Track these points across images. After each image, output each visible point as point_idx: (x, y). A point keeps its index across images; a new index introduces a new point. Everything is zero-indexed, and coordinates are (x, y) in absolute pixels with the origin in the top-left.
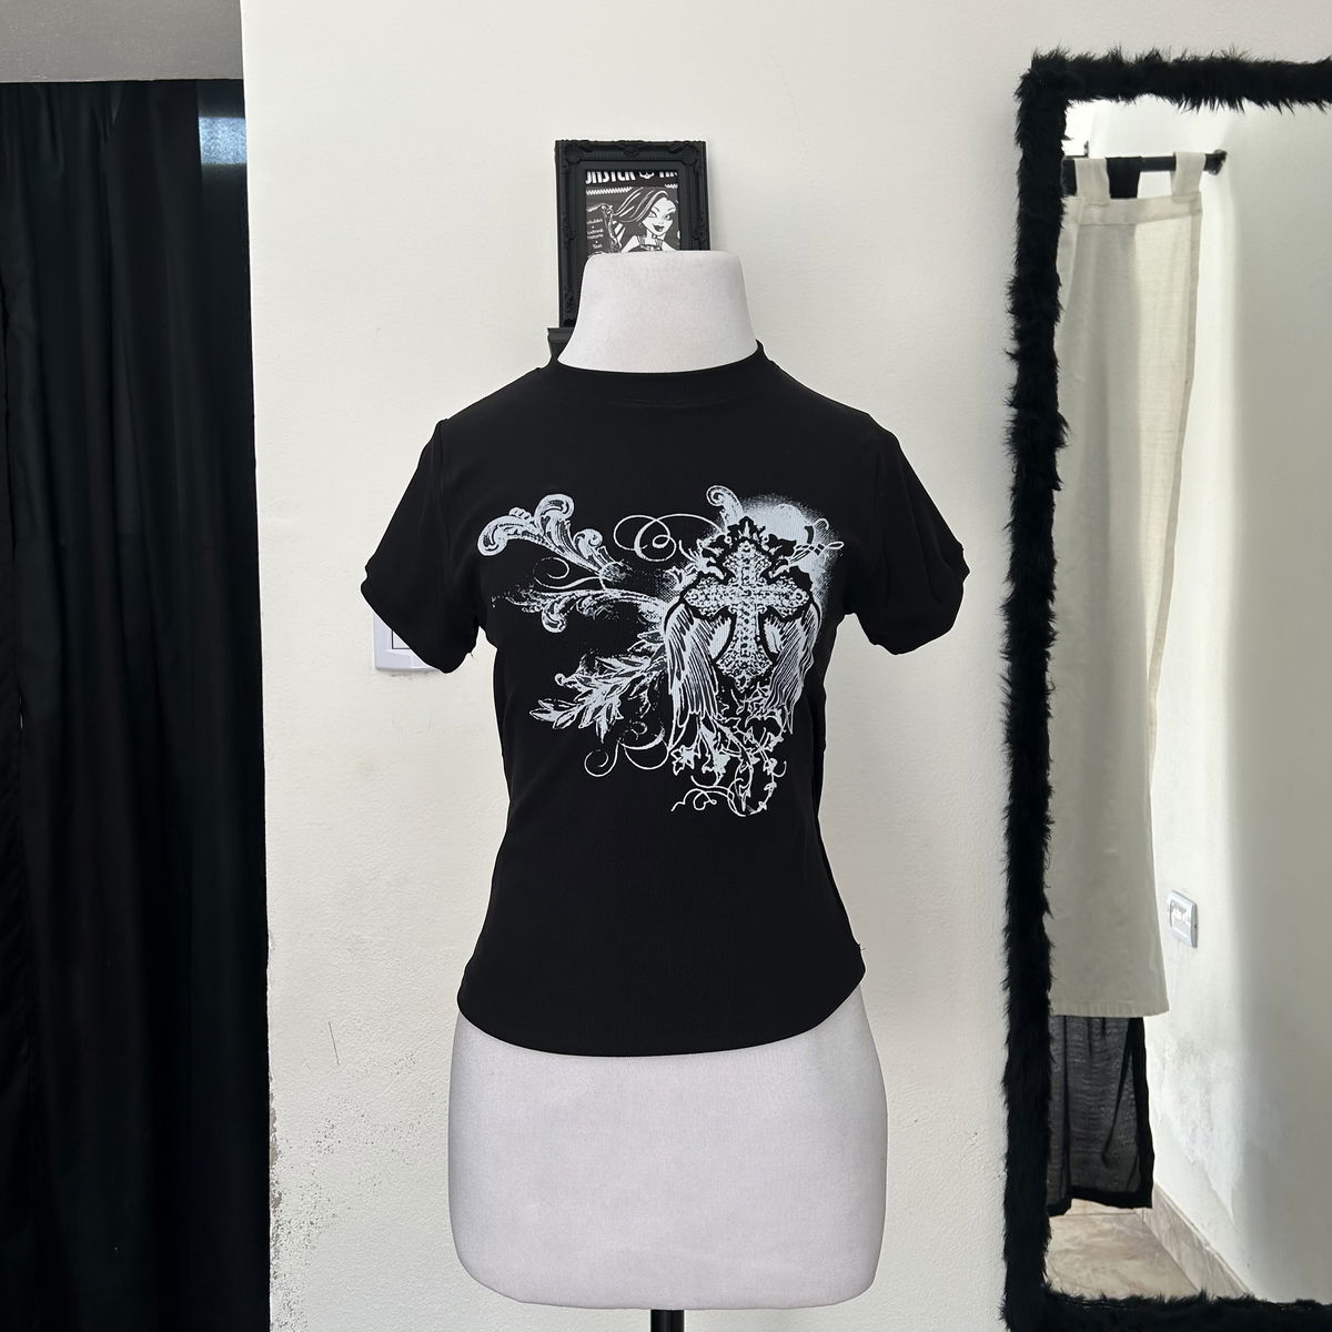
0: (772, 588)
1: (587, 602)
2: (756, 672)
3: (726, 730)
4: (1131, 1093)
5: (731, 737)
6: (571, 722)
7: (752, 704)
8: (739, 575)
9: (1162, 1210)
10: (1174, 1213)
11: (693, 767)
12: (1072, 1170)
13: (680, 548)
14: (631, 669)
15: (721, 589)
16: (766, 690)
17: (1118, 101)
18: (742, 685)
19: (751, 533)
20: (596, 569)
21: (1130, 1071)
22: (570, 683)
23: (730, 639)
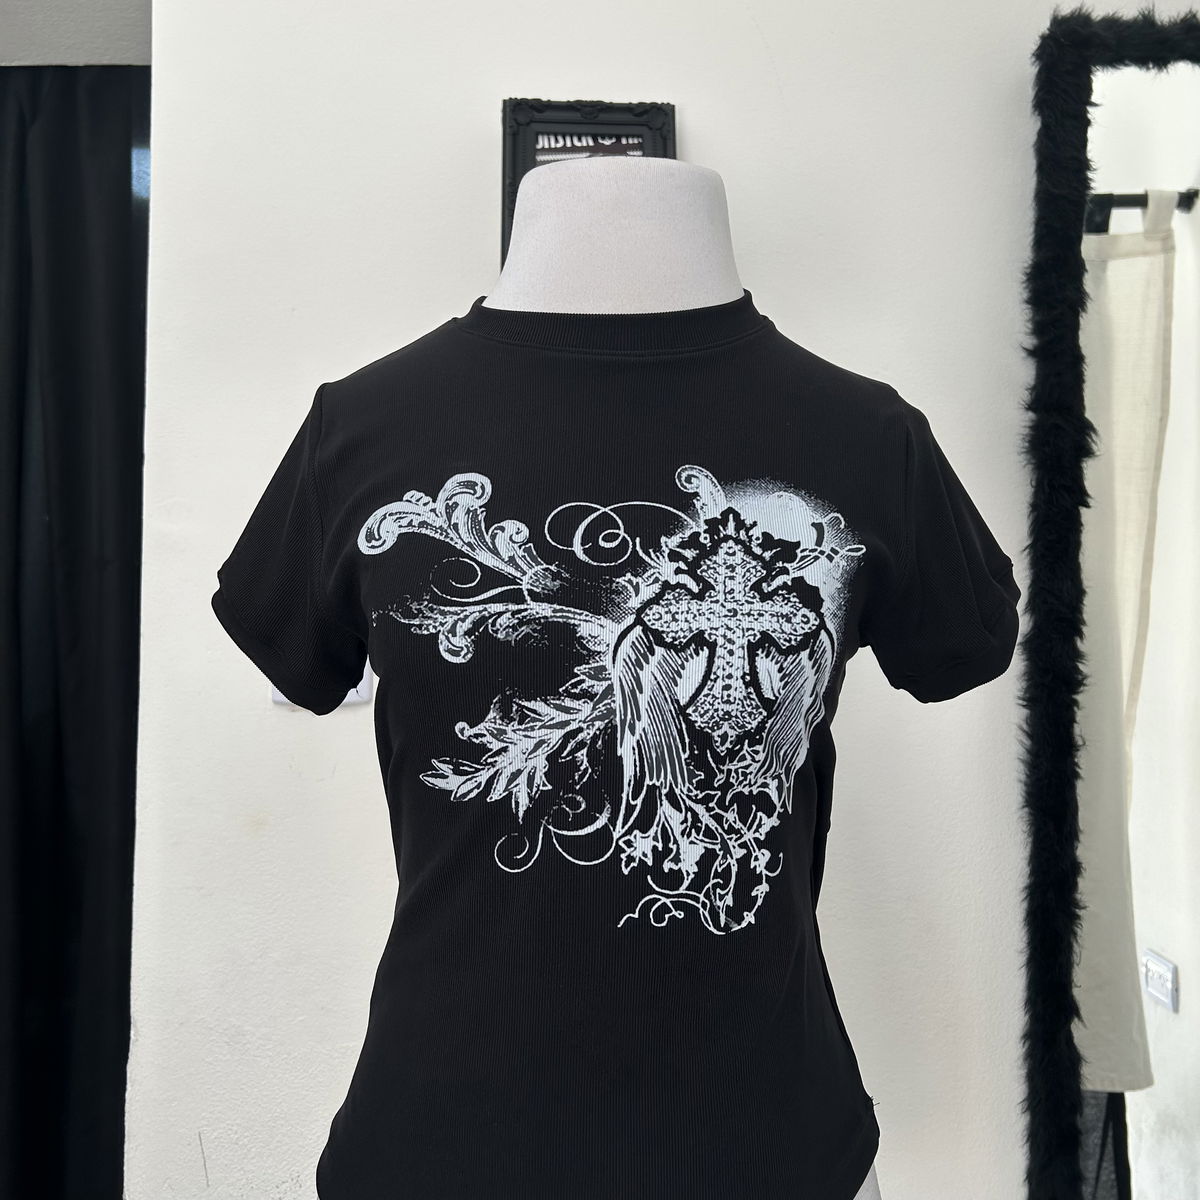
0: (767, 606)
1: (504, 620)
2: (743, 726)
3: (700, 809)
5: (706, 819)
6: (476, 791)
7: (736, 771)
8: (720, 587)
11: (650, 863)
13: (638, 548)
14: (564, 717)
15: (694, 605)
16: (757, 752)
18: (722, 744)
19: (737, 530)
20: (518, 575)
22: (477, 736)
23: (706, 677)
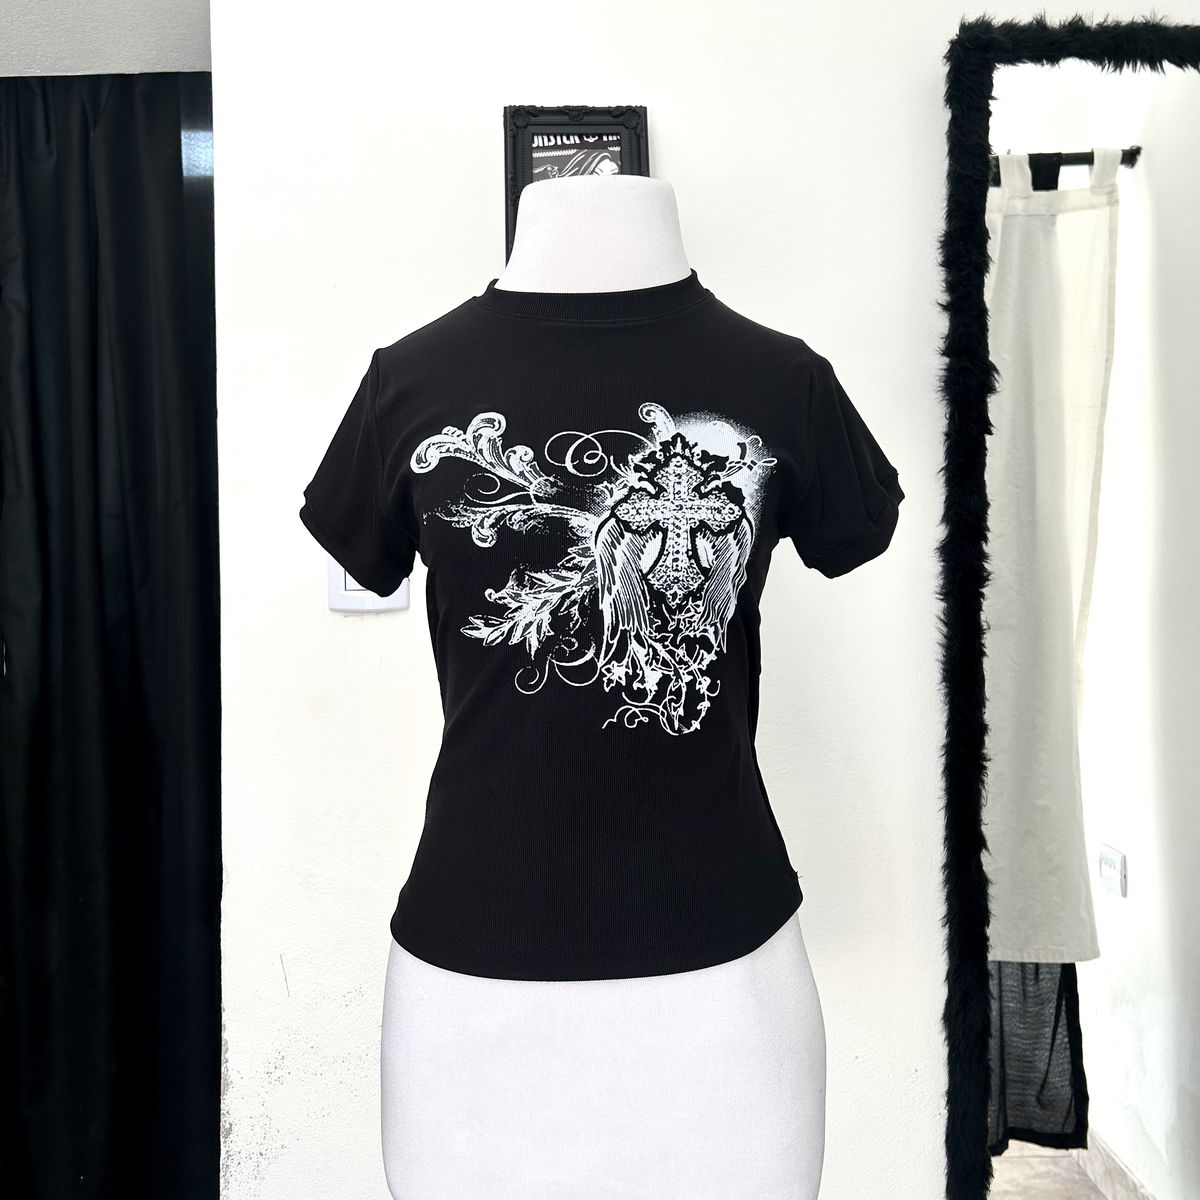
0: (704, 502)
1: (517, 518)
2: (688, 588)
3: (658, 646)
4: (1064, 1036)
5: (663, 653)
6: (501, 638)
7: (684, 620)
8: (671, 490)
9: (1097, 1152)
10: (1109, 1156)
11: (624, 684)
12: (1008, 1112)
13: (612, 463)
14: (562, 584)
15: (652, 503)
16: (698, 606)
17: (1043, 65)
18: (673, 600)
19: (683, 449)
20: (527, 484)
21: (1063, 1014)
22: (500, 599)
23: (661, 554)
